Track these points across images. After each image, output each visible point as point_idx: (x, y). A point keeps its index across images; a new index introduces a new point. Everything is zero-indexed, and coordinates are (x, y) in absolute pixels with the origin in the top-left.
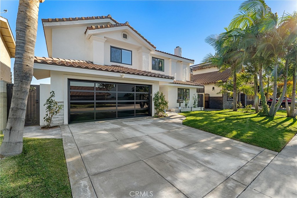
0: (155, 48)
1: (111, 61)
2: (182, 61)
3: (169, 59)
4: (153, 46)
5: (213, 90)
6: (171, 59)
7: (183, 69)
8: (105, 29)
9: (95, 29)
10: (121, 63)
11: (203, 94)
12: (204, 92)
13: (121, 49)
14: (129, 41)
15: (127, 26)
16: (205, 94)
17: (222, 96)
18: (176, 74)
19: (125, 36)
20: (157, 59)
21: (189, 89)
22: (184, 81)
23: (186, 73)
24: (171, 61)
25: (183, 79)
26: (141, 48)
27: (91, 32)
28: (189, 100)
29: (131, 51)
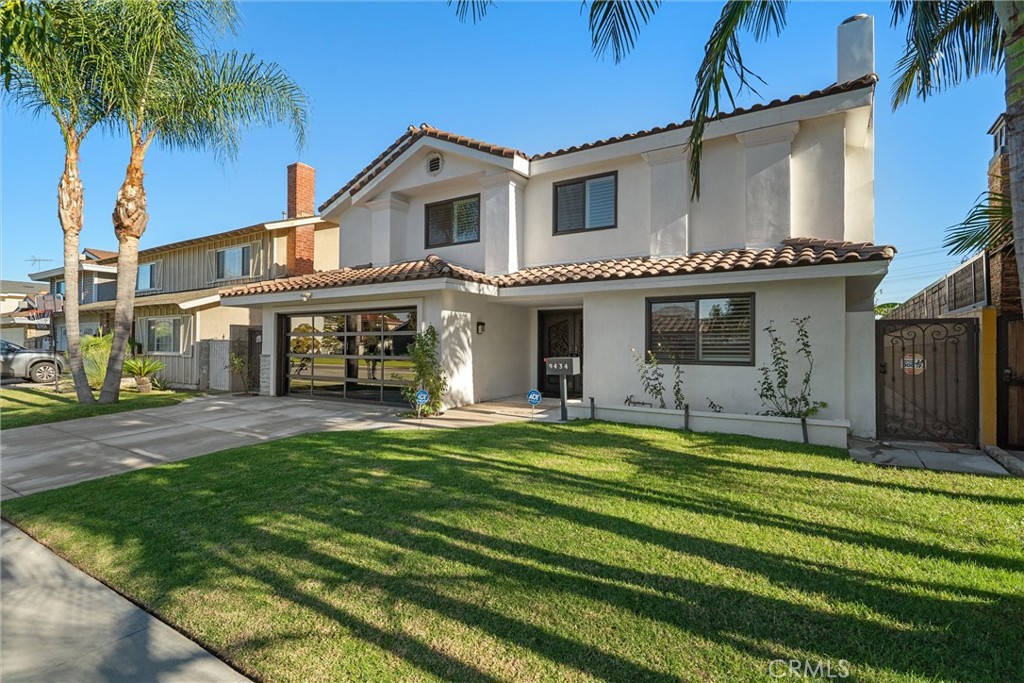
1: (428, 247)
2: (734, 135)
3: (640, 156)
6: (644, 158)
7: (752, 173)
8: (379, 175)
9: (361, 189)
10: (452, 243)
11: (979, 315)
12: (987, 303)
13: (451, 201)
15: (426, 136)
16: (1002, 322)
18: (685, 218)
19: (434, 165)
20: (582, 181)
21: (754, 293)
22: (759, 243)
23: (782, 192)
24: (650, 164)
25: (750, 238)
26: (484, 174)
27: (356, 198)
28: (753, 363)
29: (479, 196)
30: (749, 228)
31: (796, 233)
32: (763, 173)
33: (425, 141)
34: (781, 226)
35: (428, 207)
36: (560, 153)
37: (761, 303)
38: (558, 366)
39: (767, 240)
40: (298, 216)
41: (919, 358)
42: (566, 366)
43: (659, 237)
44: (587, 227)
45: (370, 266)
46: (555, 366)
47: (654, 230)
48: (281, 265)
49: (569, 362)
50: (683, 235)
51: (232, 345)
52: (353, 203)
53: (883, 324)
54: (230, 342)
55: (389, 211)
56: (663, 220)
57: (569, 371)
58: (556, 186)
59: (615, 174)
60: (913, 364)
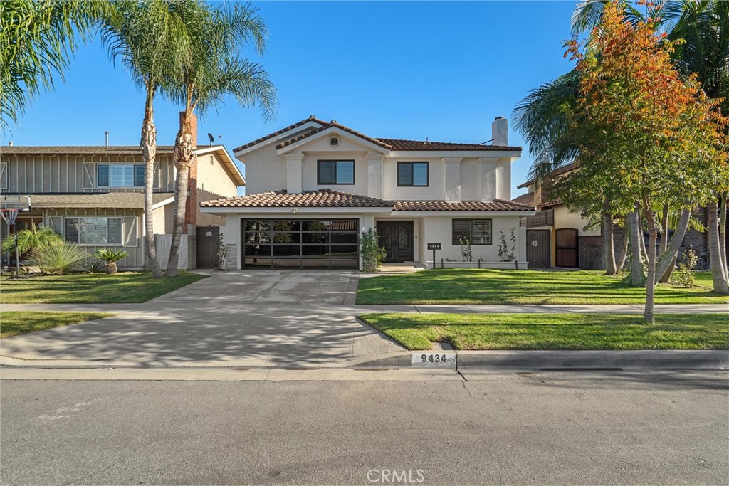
1: (319, 183)
4: (383, 146)
5: (582, 218)
6: (443, 159)
8: (299, 141)
9: (285, 147)
10: (336, 184)
11: (550, 228)
12: (553, 225)
13: (335, 161)
14: (342, 147)
15: (334, 127)
16: (557, 230)
17: (600, 234)
19: (334, 142)
20: (412, 163)
21: (492, 220)
22: (486, 200)
23: (494, 182)
24: (446, 162)
25: (483, 198)
26: (366, 153)
27: (280, 152)
28: (491, 244)
29: (354, 161)
30: (482, 193)
31: (498, 197)
32: (488, 174)
33: (334, 129)
34: (494, 194)
35: (319, 161)
37: (495, 223)
38: (435, 246)
39: (489, 199)
42: (438, 246)
43: (449, 194)
44: (414, 185)
45: (285, 192)
46: (433, 246)
47: (447, 190)
49: (440, 244)
50: (459, 194)
51: (190, 238)
52: (278, 154)
53: (527, 230)
54: (189, 236)
55: (300, 162)
56: (451, 186)
57: (440, 248)
58: (398, 163)
59: (427, 163)
60: (535, 243)
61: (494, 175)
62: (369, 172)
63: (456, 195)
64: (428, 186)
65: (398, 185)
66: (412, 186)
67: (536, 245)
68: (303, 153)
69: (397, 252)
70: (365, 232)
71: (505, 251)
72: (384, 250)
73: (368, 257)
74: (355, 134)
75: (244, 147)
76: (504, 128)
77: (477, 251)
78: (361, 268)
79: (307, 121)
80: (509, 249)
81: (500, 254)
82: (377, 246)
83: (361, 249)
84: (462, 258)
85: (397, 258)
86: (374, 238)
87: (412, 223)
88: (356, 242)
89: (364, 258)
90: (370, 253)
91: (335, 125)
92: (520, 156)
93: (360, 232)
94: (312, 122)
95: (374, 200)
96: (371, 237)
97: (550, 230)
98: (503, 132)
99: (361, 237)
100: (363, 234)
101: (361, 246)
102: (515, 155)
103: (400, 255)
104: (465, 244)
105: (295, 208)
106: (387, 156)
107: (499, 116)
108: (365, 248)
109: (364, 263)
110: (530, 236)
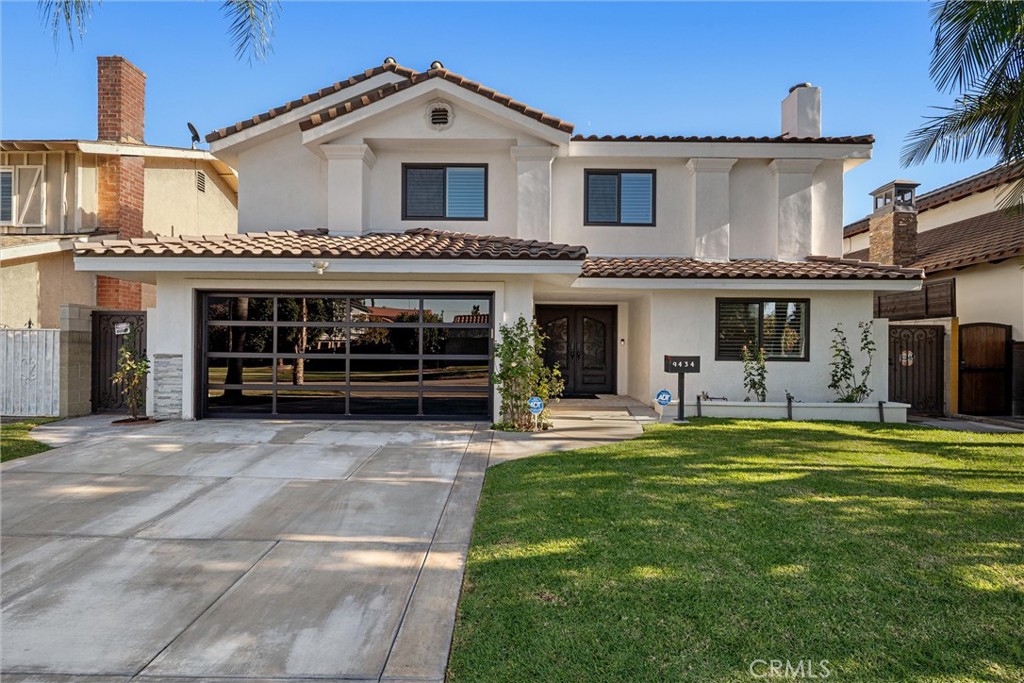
0: (569, 129)
1: (405, 217)
2: (772, 159)
3: (686, 160)
4: (554, 124)
7: (784, 195)
8: (355, 112)
9: (321, 124)
10: (443, 218)
11: (946, 323)
12: (953, 314)
13: (443, 167)
14: (457, 129)
15: (437, 79)
16: (962, 327)
18: (727, 227)
19: (440, 117)
20: (617, 173)
21: (809, 300)
22: (788, 256)
23: (806, 216)
24: (696, 170)
25: (781, 251)
26: (514, 143)
27: (310, 135)
28: (807, 359)
29: (485, 166)
30: (780, 242)
31: (815, 252)
32: (792, 197)
33: (437, 84)
34: (805, 245)
35: (406, 167)
36: (607, 139)
37: (817, 309)
38: (684, 364)
39: (794, 255)
40: (123, 139)
41: (910, 354)
42: (692, 364)
43: (703, 242)
44: (622, 221)
45: (325, 232)
46: (680, 364)
47: (699, 234)
48: (88, 212)
49: (697, 360)
50: (726, 242)
51: (67, 339)
52: (305, 141)
53: (891, 328)
54: (62, 333)
55: (359, 163)
56: (707, 224)
57: (696, 369)
58: (588, 173)
59: (653, 172)
60: (907, 358)
61: (807, 200)
62: (520, 189)
63: (720, 246)
64: (653, 224)
65: (587, 222)
66: (618, 223)
67: (910, 363)
68: (366, 141)
69: (579, 374)
70: (509, 326)
71: (847, 376)
72: (557, 372)
73: (515, 390)
74: (488, 95)
75: (232, 131)
76: (812, 109)
77: (779, 374)
78: (498, 419)
79: (377, 71)
80: (856, 371)
81: (834, 385)
82: (541, 361)
83: (497, 370)
84: (745, 392)
85: (580, 387)
86: (531, 342)
87: (612, 311)
88: (487, 353)
89: (506, 392)
90: (520, 380)
91: (441, 75)
92: (868, 157)
93: (497, 328)
94: (389, 73)
95: (531, 245)
96: (525, 340)
97: (943, 327)
98: (810, 116)
99: (498, 338)
100: (505, 331)
101: (498, 361)
102: (855, 154)
103: (587, 379)
104: (755, 358)
105: (321, 261)
106: (562, 152)
107: (802, 82)
108: (508, 369)
109: (505, 408)
110: (897, 341)
